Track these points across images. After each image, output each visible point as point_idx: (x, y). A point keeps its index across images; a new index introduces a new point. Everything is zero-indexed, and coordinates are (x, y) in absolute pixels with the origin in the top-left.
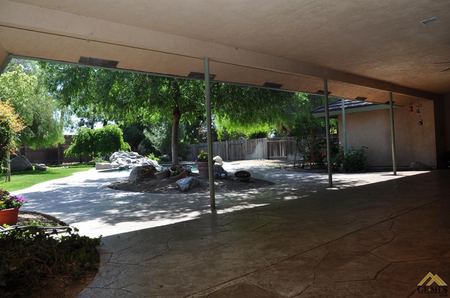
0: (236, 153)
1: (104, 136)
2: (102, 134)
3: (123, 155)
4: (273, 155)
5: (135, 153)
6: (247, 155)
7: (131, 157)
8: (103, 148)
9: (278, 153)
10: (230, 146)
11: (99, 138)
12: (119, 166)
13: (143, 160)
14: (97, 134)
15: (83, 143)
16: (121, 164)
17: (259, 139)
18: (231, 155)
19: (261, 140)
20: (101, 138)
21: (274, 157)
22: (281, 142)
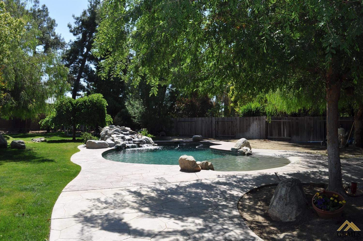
0: (225, 131)
1: (87, 107)
2: (85, 104)
3: (116, 131)
4: (271, 135)
5: (127, 128)
6: (239, 133)
7: (124, 133)
8: (86, 121)
9: (278, 133)
10: (218, 123)
11: (82, 109)
12: (116, 145)
13: (137, 137)
14: (80, 104)
15: (65, 113)
16: (117, 142)
17: (255, 117)
18: (218, 132)
19: (257, 118)
20: (84, 109)
21: (274, 137)
22: (283, 121)
